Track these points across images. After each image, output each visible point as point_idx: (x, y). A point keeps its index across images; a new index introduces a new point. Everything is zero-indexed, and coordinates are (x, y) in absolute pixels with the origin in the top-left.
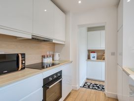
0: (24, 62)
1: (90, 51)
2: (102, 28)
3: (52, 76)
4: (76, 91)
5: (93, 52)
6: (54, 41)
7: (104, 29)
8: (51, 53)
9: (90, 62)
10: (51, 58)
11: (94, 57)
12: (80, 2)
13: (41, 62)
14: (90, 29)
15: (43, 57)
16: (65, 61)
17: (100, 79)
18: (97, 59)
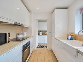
0: (9, 38)
1: (40, 31)
2: (46, 21)
3: (26, 44)
4: (35, 50)
5: (41, 31)
6: (25, 26)
7: (47, 22)
8: (22, 32)
9: (39, 36)
10: (22, 35)
11: (41, 34)
12: (38, 9)
13: (16, 37)
14: (40, 21)
15: (18, 34)
16: (30, 36)
17: (44, 43)
18: (43, 35)
